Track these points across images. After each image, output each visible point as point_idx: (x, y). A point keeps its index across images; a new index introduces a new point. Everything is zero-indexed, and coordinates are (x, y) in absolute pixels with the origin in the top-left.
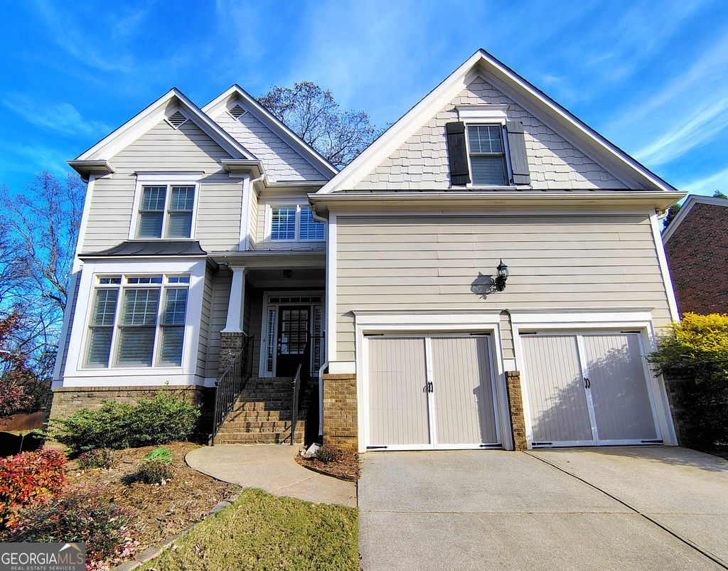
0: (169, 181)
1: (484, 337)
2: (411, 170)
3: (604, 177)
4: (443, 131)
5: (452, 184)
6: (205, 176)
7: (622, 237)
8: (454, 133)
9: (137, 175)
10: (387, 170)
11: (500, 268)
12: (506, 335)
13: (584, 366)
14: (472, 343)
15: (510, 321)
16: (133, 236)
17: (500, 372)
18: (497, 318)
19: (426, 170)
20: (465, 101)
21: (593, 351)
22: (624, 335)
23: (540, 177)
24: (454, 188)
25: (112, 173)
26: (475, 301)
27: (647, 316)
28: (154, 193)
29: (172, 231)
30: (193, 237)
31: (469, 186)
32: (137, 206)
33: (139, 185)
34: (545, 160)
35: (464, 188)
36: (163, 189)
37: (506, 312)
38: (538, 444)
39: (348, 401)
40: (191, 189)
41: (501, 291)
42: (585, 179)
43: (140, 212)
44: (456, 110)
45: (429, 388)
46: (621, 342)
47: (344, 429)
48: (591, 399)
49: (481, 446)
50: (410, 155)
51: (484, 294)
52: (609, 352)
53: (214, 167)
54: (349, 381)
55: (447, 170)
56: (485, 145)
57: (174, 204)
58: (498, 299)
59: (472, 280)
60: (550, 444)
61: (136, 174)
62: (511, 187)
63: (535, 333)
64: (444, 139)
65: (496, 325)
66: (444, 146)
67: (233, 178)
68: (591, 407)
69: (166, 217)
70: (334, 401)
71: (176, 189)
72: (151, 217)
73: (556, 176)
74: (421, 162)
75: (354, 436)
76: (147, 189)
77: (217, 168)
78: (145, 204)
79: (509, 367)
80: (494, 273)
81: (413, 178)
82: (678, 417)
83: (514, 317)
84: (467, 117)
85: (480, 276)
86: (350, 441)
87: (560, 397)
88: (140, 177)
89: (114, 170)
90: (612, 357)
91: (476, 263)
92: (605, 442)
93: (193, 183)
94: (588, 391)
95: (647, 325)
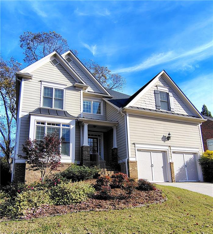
0: (54, 86)
1: (164, 153)
2: (147, 103)
3: (190, 112)
4: (153, 92)
5: (156, 109)
6: (67, 87)
7: (193, 129)
8: (157, 93)
9: (41, 82)
10: (140, 102)
11: (169, 134)
12: (170, 152)
13: (185, 162)
14: (161, 154)
15: (171, 149)
16: (42, 106)
17: (169, 162)
18: (167, 148)
19: (150, 103)
20: (159, 84)
22: (193, 154)
23: (176, 110)
25: (32, 79)
26: (162, 143)
27: (198, 150)
28: (48, 91)
29: (55, 106)
30: (64, 110)
31: (160, 110)
32: (42, 94)
33: (43, 86)
36: (52, 89)
37: (169, 146)
39: (135, 168)
40: (62, 91)
41: (168, 140)
42: (186, 112)
43: (43, 97)
44: (156, 86)
45: (152, 166)
46: (192, 156)
47: (135, 176)
49: (164, 181)
50: (146, 98)
51: (165, 141)
55: (155, 104)
56: (164, 98)
57: (55, 96)
58: (168, 143)
59: (162, 137)
60: (179, 181)
62: (170, 112)
63: (175, 153)
64: (154, 95)
65: (168, 150)
66: (154, 97)
67: (77, 89)
69: (53, 100)
71: (56, 90)
72: (48, 99)
73: (180, 110)
74: (149, 100)
75: (138, 178)
76: (45, 88)
77: (71, 84)
78: (45, 94)
79: (171, 161)
80: (167, 136)
81: (147, 105)
82: (204, 175)
84: (159, 89)
85: (164, 136)
87: (180, 170)
88: (43, 83)
90: (190, 160)
91: (163, 133)
92: (190, 181)
93: (63, 89)
94: (186, 168)
95: (198, 152)
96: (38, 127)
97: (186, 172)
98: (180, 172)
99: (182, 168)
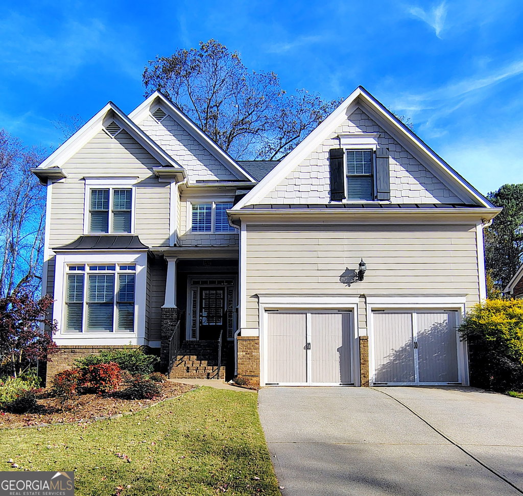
0: (111, 185)
2: (302, 188)
3: (446, 194)
4: (327, 155)
5: (332, 200)
6: (139, 180)
7: (454, 241)
8: (335, 157)
9: (85, 180)
10: (284, 188)
11: (361, 265)
12: (362, 311)
14: (339, 317)
15: (366, 302)
16: (87, 232)
17: (356, 337)
18: (357, 300)
19: (313, 188)
20: (346, 129)
21: (423, 324)
22: (446, 313)
23: (398, 194)
24: (333, 203)
25: (65, 177)
26: (343, 288)
27: (463, 300)
28: (100, 195)
29: (116, 228)
30: (133, 233)
31: (344, 201)
32: (88, 207)
33: (88, 188)
34: (404, 180)
35: (340, 203)
36: (107, 191)
37: (363, 296)
38: (378, 384)
39: (253, 353)
40: (129, 192)
41: (361, 280)
42: (432, 196)
43: (90, 212)
44: (338, 138)
45: (307, 347)
46: (443, 318)
47: (251, 372)
48: (417, 357)
49: (341, 384)
50: (302, 176)
51: (349, 283)
52: (433, 325)
53: (145, 173)
54: (255, 341)
55: (328, 188)
56: (359, 167)
57: (115, 205)
58: (358, 287)
59: (341, 273)
60: (386, 384)
62: (376, 202)
63: (383, 311)
64: (328, 163)
65: (356, 305)
66: (328, 169)
67: (162, 183)
69: (111, 215)
70: (244, 353)
71: (116, 192)
72: (99, 216)
73: (410, 193)
74: (310, 181)
75: (258, 376)
76: (94, 192)
78: (93, 204)
79: (362, 333)
80: (357, 268)
81: (303, 195)
83: (369, 300)
84: (347, 144)
85: (347, 269)
86: (254, 379)
87: (396, 356)
88: (88, 182)
89: (66, 175)
90: (435, 328)
91: (345, 261)
92: (423, 384)
93: (130, 187)
94: (416, 351)
95: (462, 306)
96: (71, 277)
97: (416, 362)
98: (395, 360)
99: (404, 350)
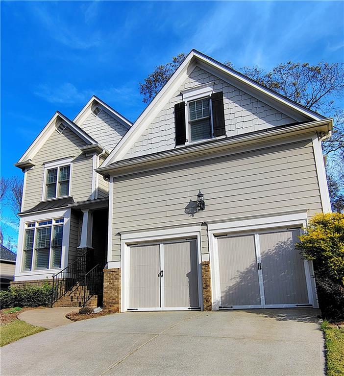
0: (58, 165)
1: (193, 240)
2: (153, 141)
3: (278, 117)
4: (173, 110)
5: (177, 144)
6: (75, 158)
7: (289, 160)
8: (179, 110)
10: (141, 144)
11: (199, 196)
12: (204, 238)
13: (259, 255)
14: (187, 245)
15: (207, 229)
16: (43, 200)
17: (200, 262)
18: (199, 228)
19: (162, 138)
20: (188, 86)
22: (290, 231)
24: (177, 147)
25: (34, 165)
26: (188, 219)
28: (52, 172)
30: (70, 195)
31: (187, 144)
32: (45, 182)
34: (237, 115)
35: (184, 146)
36: (56, 169)
37: (205, 224)
38: (224, 307)
39: (115, 283)
40: (69, 167)
41: (202, 209)
42: (265, 122)
43: (47, 185)
44: (181, 94)
45: (161, 275)
47: (113, 299)
48: (262, 278)
49: (189, 309)
50: (153, 131)
51: (192, 214)
52: (277, 244)
53: (78, 152)
55: (174, 136)
56: (199, 113)
57: (61, 177)
59: (186, 205)
60: (232, 307)
61: (44, 164)
62: (213, 139)
63: (226, 235)
64: (173, 116)
65: (199, 232)
66: (173, 120)
67: (88, 157)
68: (261, 283)
69: (58, 185)
70: (108, 283)
71: (62, 168)
73: (244, 125)
74: (160, 134)
76: (49, 171)
78: (49, 180)
81: (154, 146)
83: (210, 226)
84: (188, 97)
85: (191, 202)
86: (116, 306)
87: (242, 277)
88: (46, 165)
90: (279, 247)
93: (69, 164)
94: (260, 272)
95: (304, 222)
96: (28, 231)
99: (249, 271)
